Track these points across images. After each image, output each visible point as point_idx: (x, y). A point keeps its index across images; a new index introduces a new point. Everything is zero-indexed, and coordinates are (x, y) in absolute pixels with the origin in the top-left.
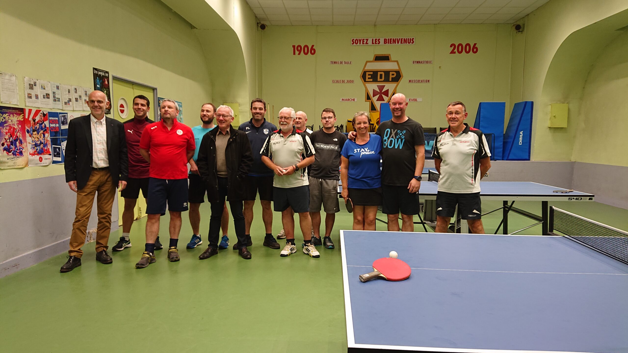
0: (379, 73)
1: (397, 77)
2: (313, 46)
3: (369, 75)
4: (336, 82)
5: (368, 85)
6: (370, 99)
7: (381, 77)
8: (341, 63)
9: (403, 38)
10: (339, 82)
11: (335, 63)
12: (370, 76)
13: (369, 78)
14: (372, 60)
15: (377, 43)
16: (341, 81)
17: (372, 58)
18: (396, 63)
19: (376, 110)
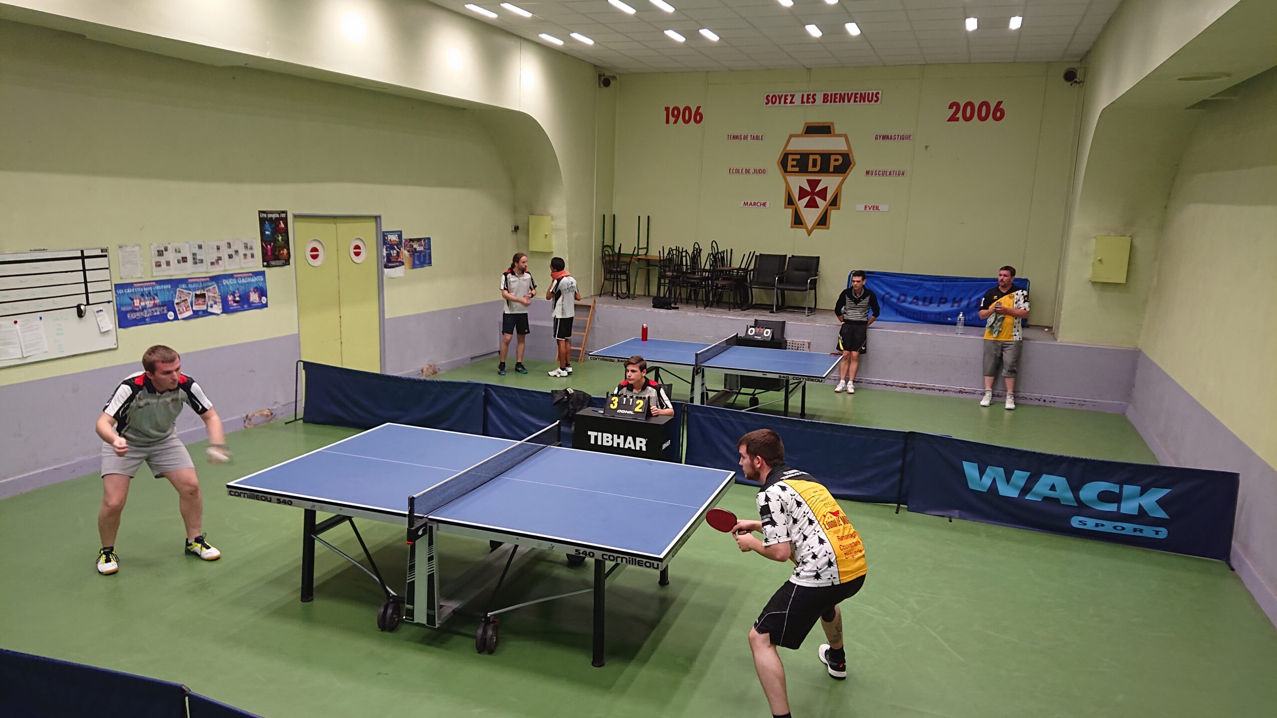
0: (811, 157)
1: (844, 165)
2: (699, 108)
3: (793, 160)
4: (734, 171)
5: (790, 178)
6: (794, 204)
7: (814, 165)
8: (746, 138)
9: (859, 93)
10: (740, 171)
11: (735, 137)
12: (795, 163)
13: (793, 166)
14: (800, 132)
15: (809, 103)
16: (744, 171)
17: (800, 129)
18: (843, 139)
19: (802, 224)
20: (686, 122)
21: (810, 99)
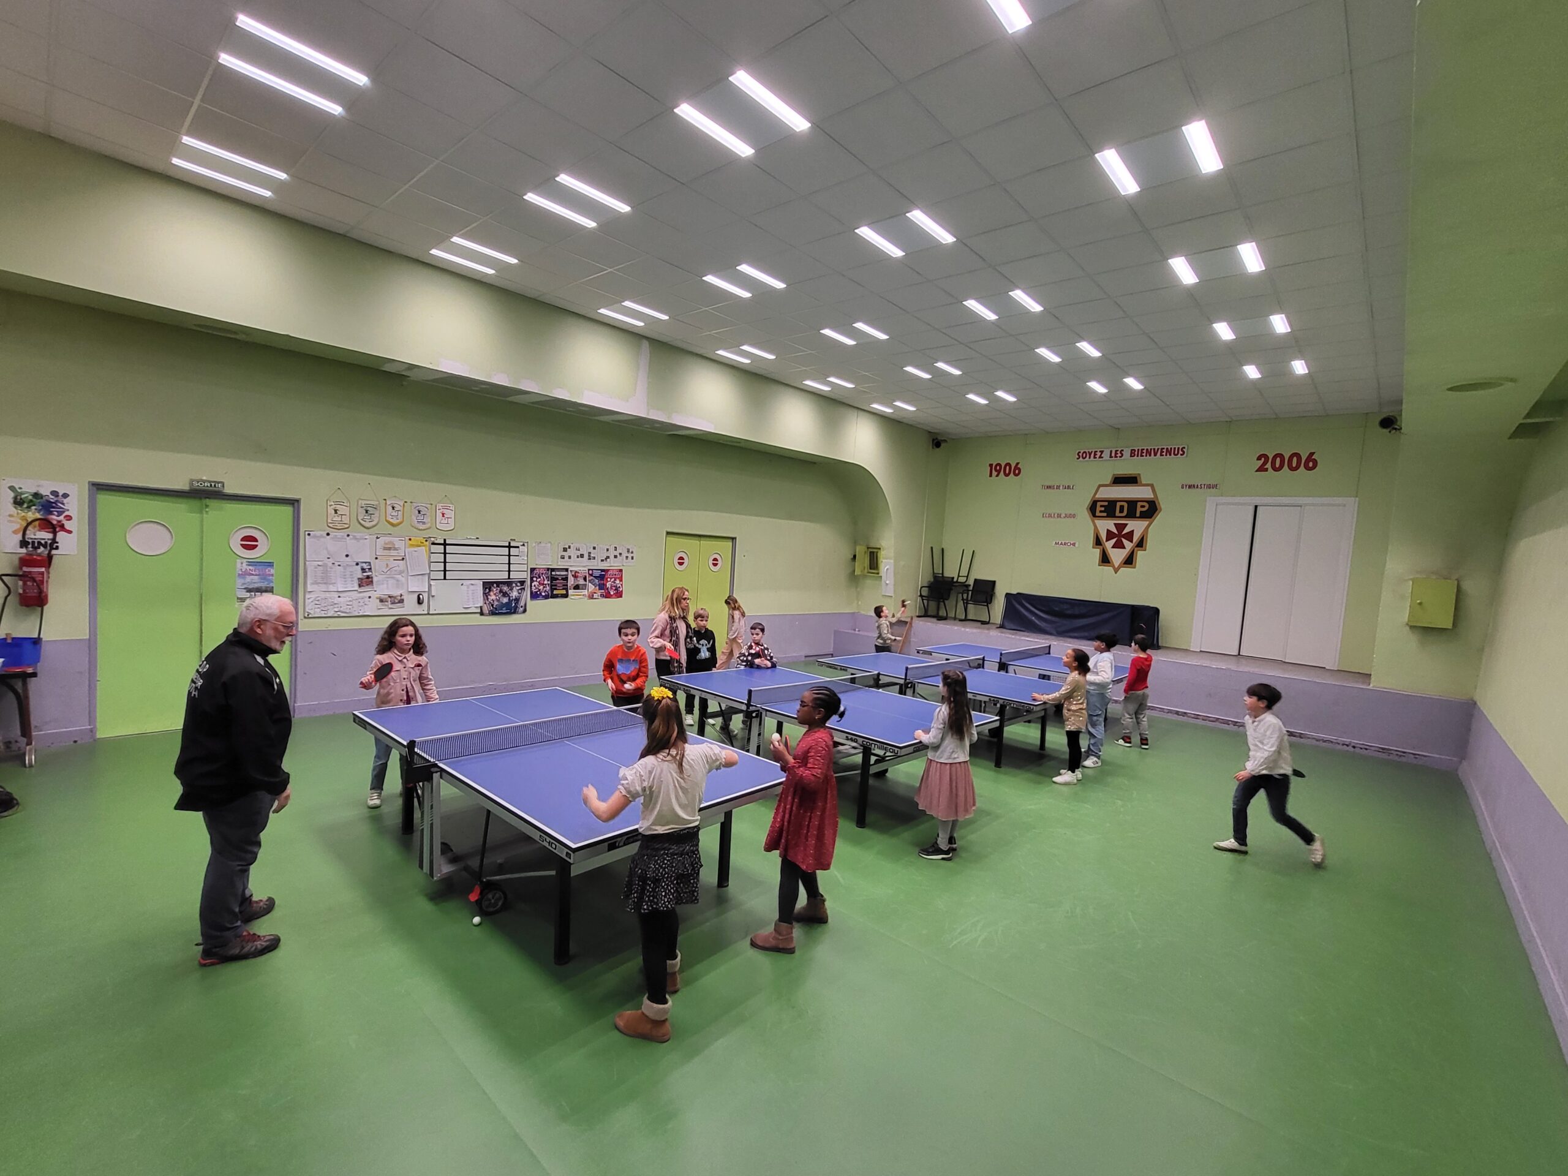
0: (1119, 504)
1: (1151, 510)
2: (1018, 464)
3: (1101, 506)
4: (1047, 515)
5: (1098, 522)
6: (1101, 545)
7: (1121, 511)
8: (1058, 487)
9: (1165, 447)
10: (1053, 516)
11: (1049, 487)
12: (1103, 509)
13: (1101, 512)
14: (1108, 483)
15: (1117, 457)
16: (1056, 516)
17: (1108, 481)
18: (1149, 488)
19: (1109, 562)
20: (1007, 475)
21: (1117, 454)
